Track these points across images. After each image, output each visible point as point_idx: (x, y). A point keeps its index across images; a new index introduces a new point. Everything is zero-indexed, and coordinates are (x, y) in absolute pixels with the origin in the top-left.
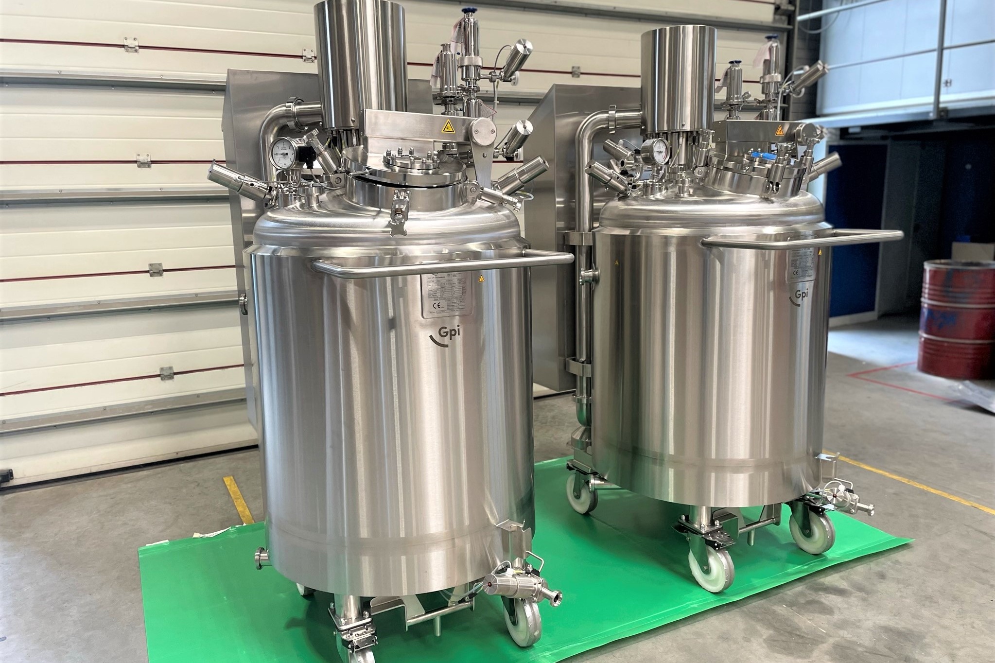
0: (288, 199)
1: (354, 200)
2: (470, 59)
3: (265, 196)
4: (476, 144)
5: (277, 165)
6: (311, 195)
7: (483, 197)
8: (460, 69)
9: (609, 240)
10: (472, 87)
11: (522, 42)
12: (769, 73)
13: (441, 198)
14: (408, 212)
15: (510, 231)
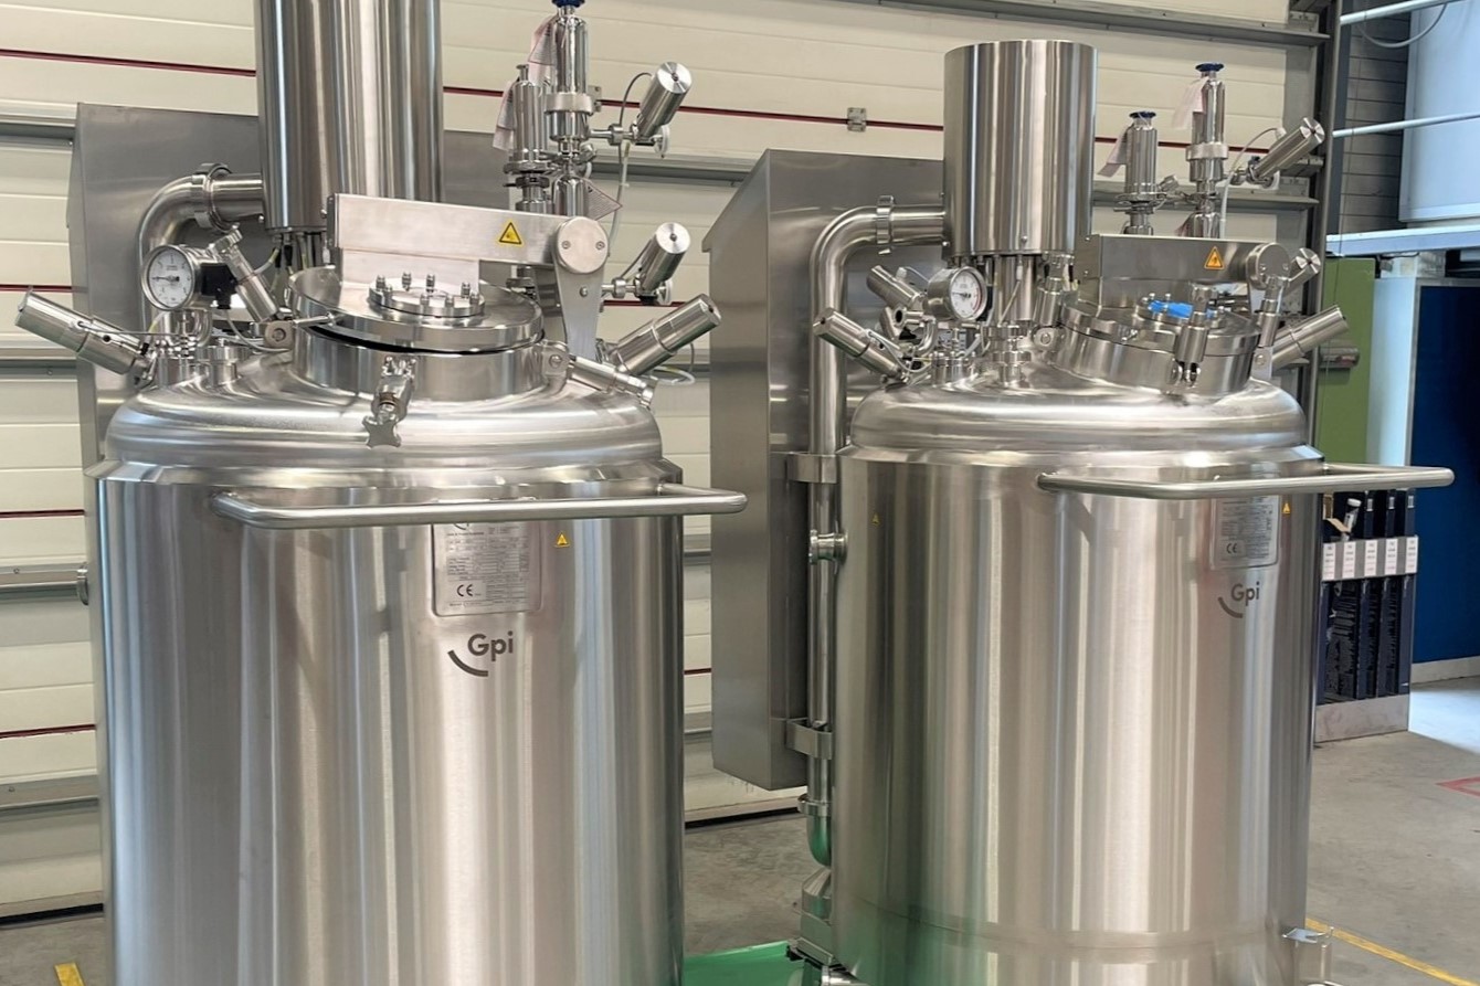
0: (177, 368)
1: (309, 376)
2: (568, 99)
3: (133, 362)
4: (566, 269)
5: (157, 300)
6: (221, 362)
7: (574, 376)
8: (548, 117)
9: (864, 473)
10: (571, 155)
11: (670, 67)
12: (1204, 139)
13: (487, 373)
14: (407, 403)
15: (639, 445)
